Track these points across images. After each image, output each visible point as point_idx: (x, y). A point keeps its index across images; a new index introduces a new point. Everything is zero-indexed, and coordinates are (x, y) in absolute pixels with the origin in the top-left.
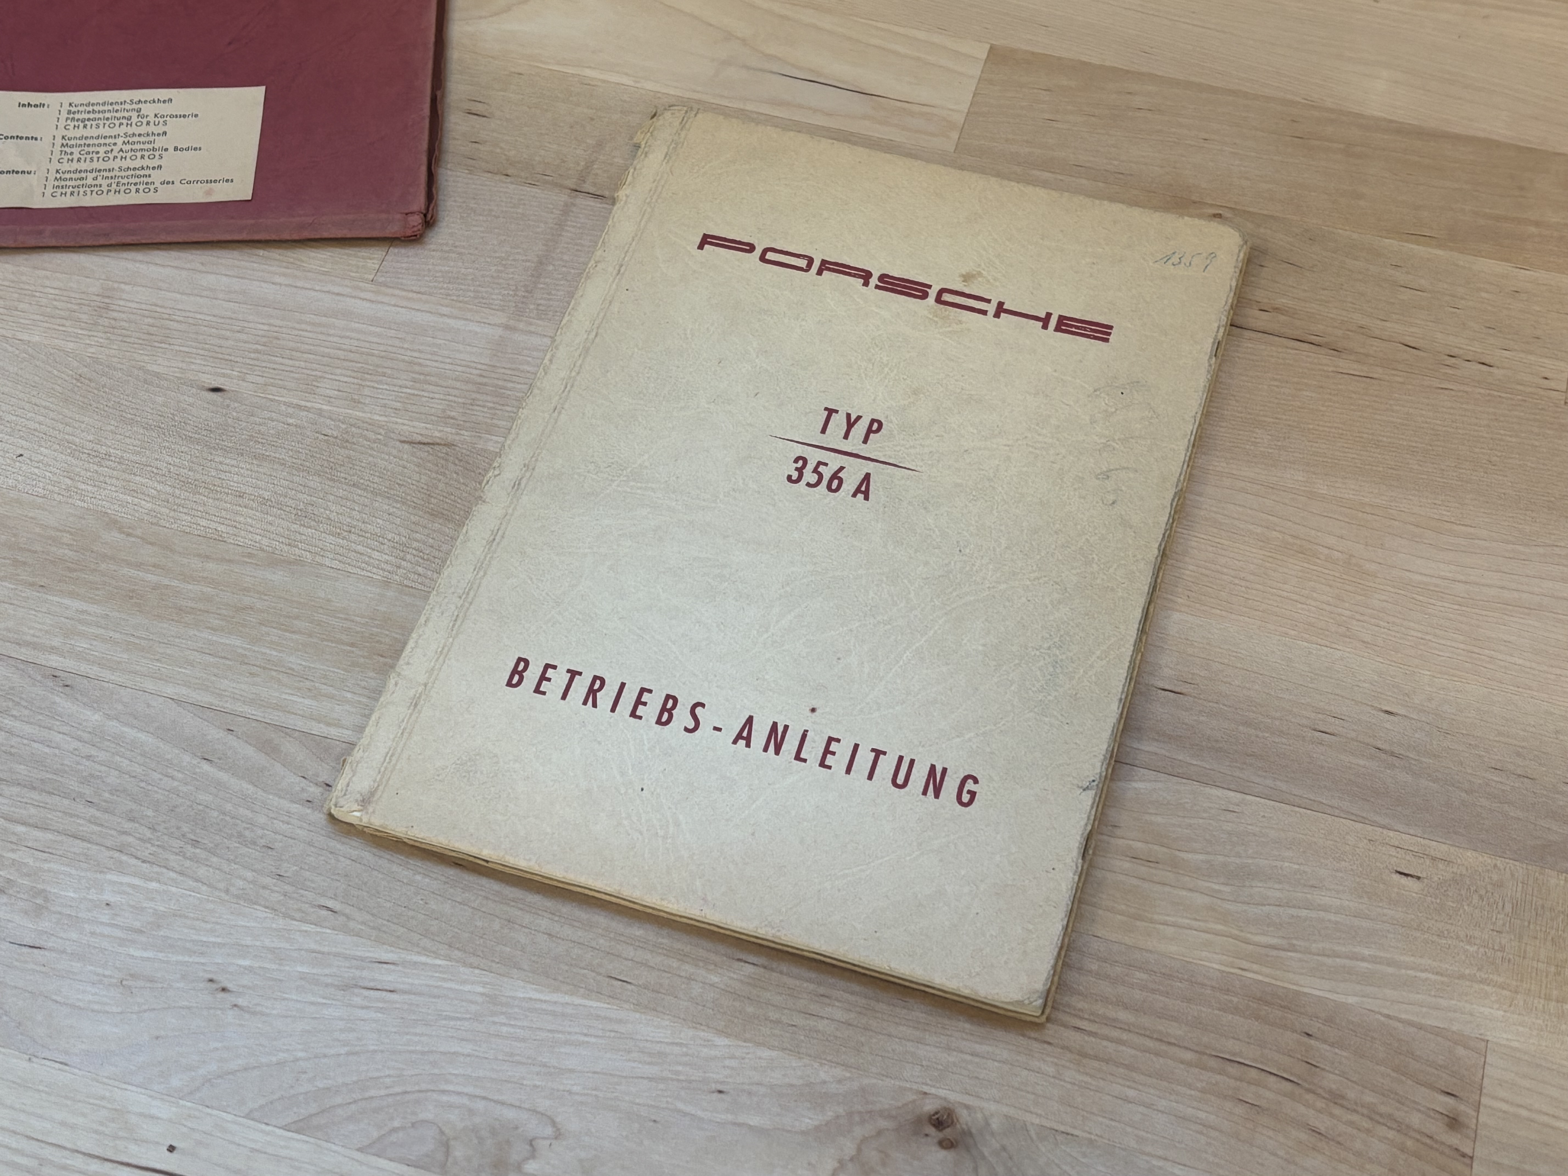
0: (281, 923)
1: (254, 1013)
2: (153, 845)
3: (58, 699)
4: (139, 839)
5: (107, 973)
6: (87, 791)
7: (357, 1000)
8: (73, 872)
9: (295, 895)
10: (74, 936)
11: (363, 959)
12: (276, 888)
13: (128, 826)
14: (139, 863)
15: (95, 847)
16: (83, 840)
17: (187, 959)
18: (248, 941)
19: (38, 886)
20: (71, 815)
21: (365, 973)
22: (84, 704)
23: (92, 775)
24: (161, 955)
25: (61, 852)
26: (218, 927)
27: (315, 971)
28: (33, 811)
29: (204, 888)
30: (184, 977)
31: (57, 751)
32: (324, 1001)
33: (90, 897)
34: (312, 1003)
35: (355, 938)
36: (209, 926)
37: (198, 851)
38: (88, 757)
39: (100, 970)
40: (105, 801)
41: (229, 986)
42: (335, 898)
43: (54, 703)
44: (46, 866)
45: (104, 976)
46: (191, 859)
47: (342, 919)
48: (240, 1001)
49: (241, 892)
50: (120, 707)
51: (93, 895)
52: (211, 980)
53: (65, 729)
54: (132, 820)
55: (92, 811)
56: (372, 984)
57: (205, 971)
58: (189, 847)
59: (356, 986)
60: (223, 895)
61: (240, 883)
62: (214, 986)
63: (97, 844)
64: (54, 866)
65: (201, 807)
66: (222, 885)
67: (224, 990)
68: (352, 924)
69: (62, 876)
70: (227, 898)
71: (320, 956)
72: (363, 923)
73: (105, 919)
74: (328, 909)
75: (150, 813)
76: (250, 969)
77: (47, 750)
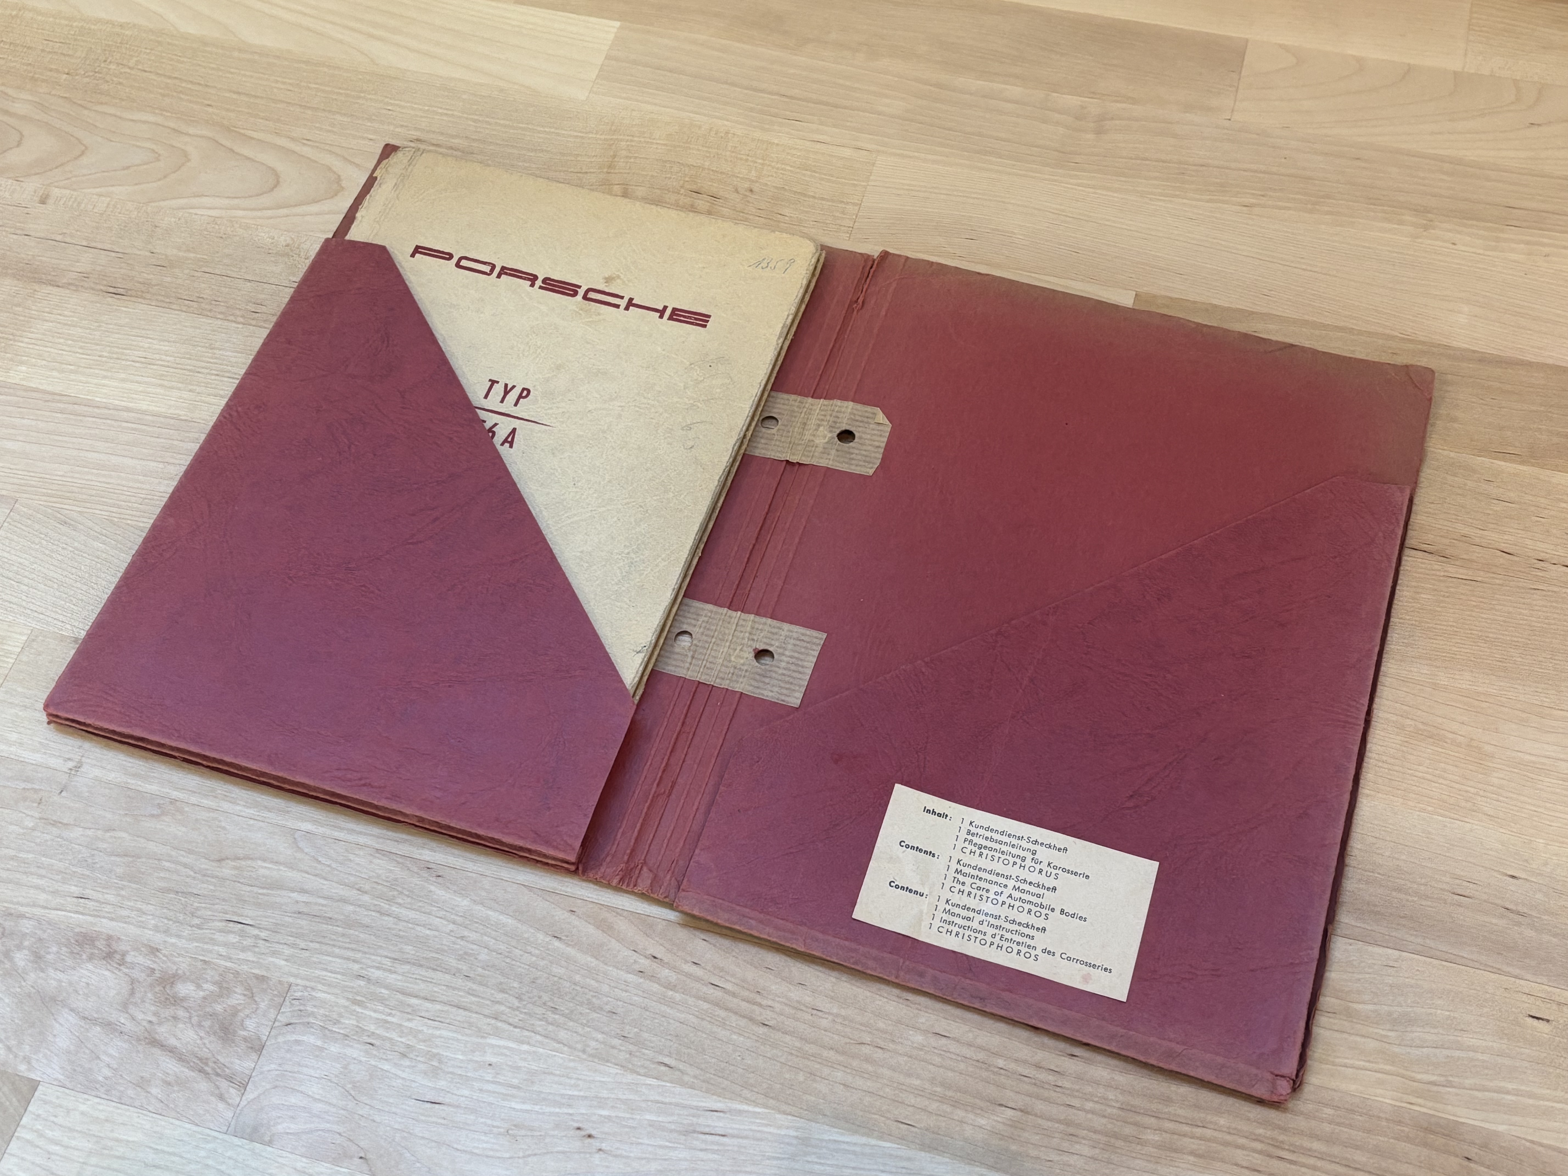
0: (630, 1078)
1: (616, 1156)
2: (521, 1013)
3: (432, 888)
4: (510, 1007)
5: (495, 1124)
6: (464, 967)
7: (697, 1143)
8: (460, 1037)
9: (638, 1054)
10: (466, 1092)
11: (697, 1108)
12: (623, 1048)
13: (500, 996)
14: (511, 1028)
15: (474, 1015)
16: (465, 1009)
17: (557, 1110)
18: (604, 1094)
19: (434, 1050)
20: (454, 989)
21: (701, 1121)
22: (455, 891)
23: (466, 953)
24: (537, 1108)
25: (448, 1021)
26: (580, 1082)
27: (660, 1119)
28: (422, 986)
29: (566, 1049)
30: (557, 1126)
31: (436, 933)
32: (670, 1145)
33: (475, 1059)
34: (661, 1147)
35: (690, 1090)
36: (573, 1082)
37: (557, 1017)
38: (462, 938)
39: (489, 1122)
40: (478, 975)
41: (593, 1133)
42: (670, 1055)
43: (431, 891)
44: (438, 1033)
45: (494, 1127)
46: (552, 1024)
47: (677, 1073)
48: (604, 1146)
49: (594, 1051)
50: (484, 894)
51: (477, 1057)
52: (579, 1129)
53: (441, 914)
54: (503, 991)
55: (470, 984)
56: (707, 1130)
57: (573, 1120)
58: (549, 1013)
59: (694, 1132)
60: (580, 1054)
61: (593, 1044)
62: (583, 1133)
63: (476, 1013)
64: (445, 1033)
65: (556, 979)
66: (579, 1046)
67: (590, 1136)
68: (686, 1078)
69: (451, 1041)
70: (584, 1056)
71: (663, 1106)
72: (695, 1077)
73: (489, 1077)
74: (666, 1065)
75: (516, 985)
76: (609, 1118)
77: (428, 932)
